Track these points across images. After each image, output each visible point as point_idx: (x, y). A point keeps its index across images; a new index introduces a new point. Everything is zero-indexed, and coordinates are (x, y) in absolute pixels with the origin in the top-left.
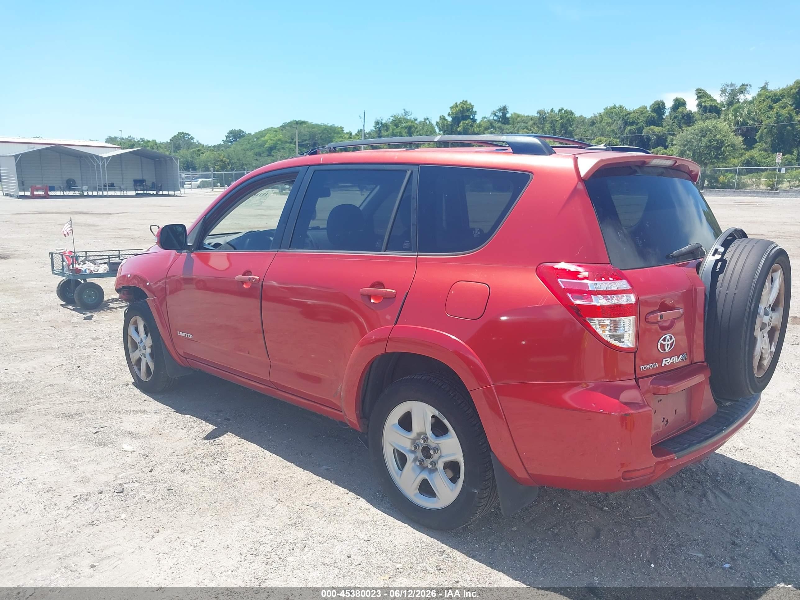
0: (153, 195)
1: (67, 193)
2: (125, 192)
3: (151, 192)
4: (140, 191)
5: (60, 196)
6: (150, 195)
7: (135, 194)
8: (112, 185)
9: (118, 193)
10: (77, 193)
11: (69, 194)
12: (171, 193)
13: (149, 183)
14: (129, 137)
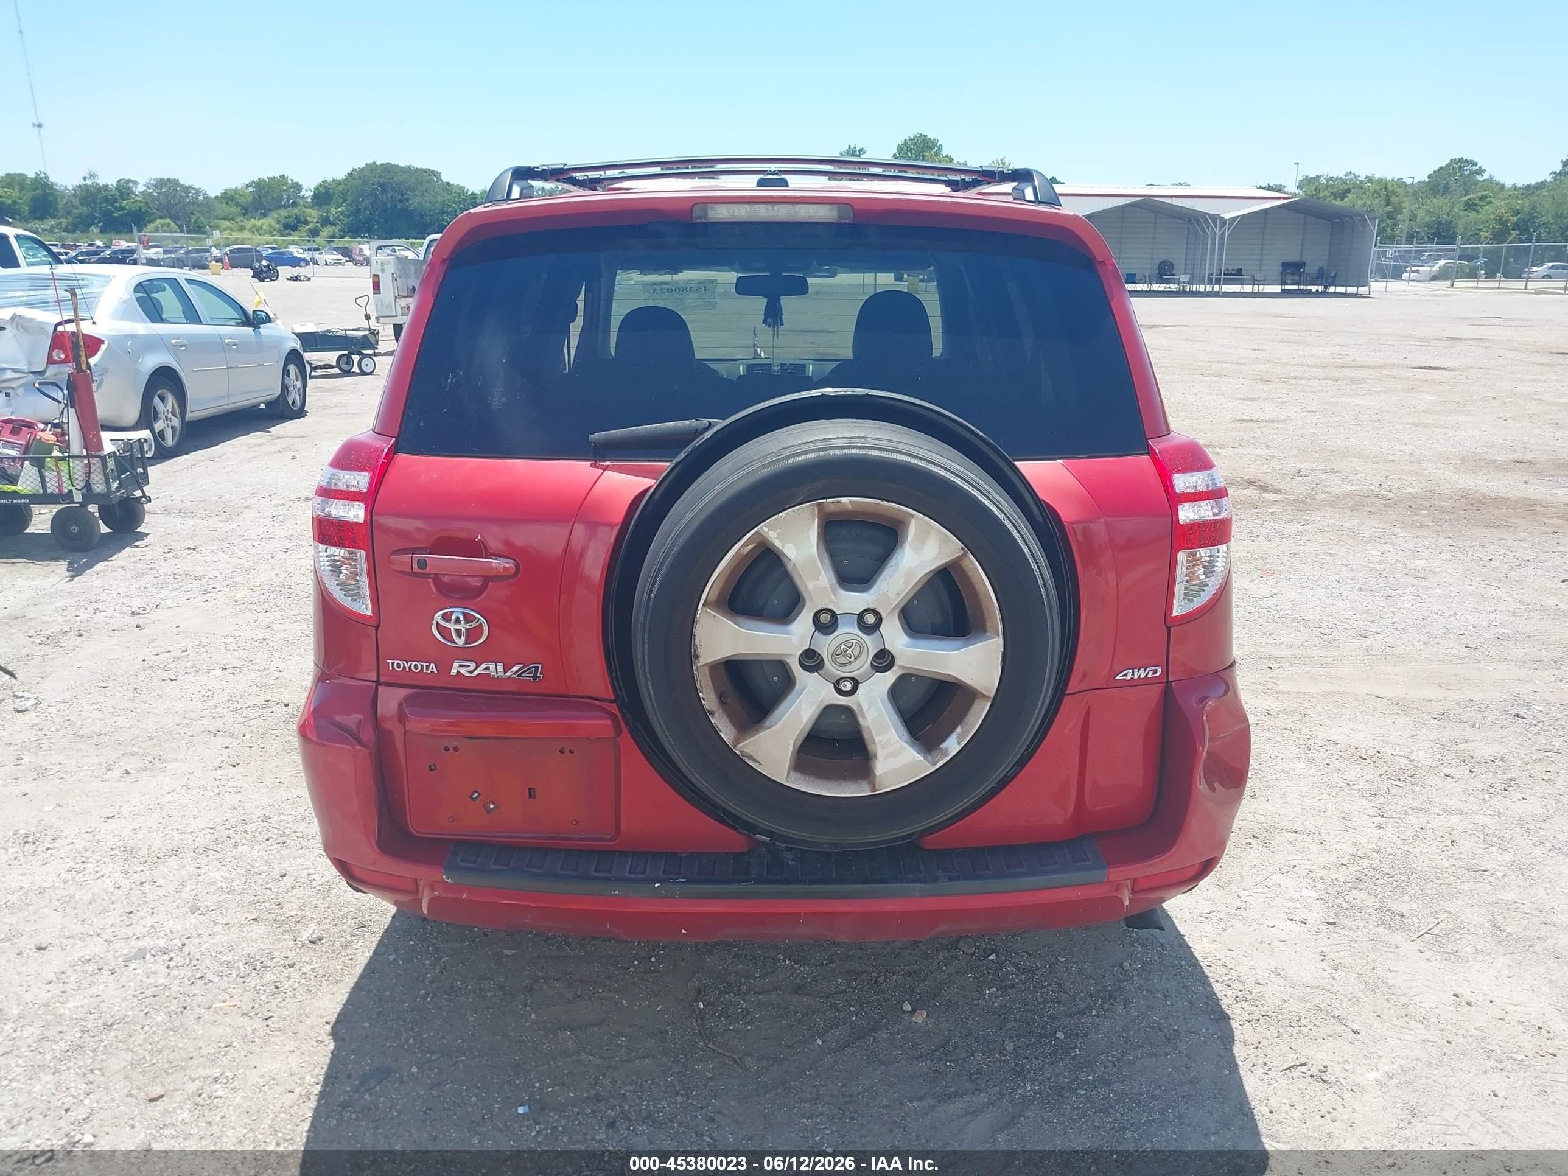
0: (1317, 294)
1: (1156, 287)
2: (1261, 287)
3: (1314, 288)
4: (1291, 285)
5: (1142, 291)
6: (1309, 294)
7: (1280, 291)
8: (1239, 272)
9: (1248, 289)
10: (1173, 287)
11: (1160, 289)
12: (1352, 290)
13: (1311, 269)
14: (1347, 175)
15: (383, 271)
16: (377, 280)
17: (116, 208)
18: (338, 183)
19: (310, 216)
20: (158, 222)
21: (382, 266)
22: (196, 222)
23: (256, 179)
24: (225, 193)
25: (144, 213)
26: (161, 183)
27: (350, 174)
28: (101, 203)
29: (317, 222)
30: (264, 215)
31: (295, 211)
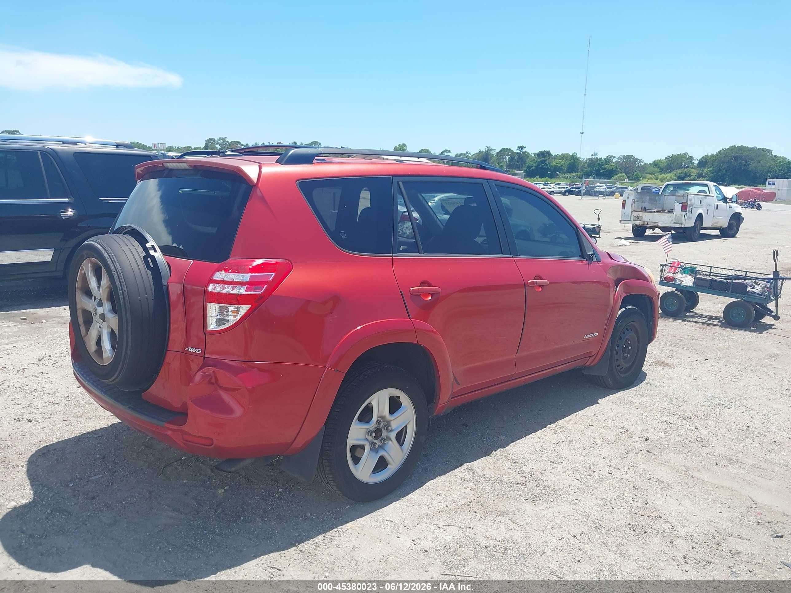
15: (628, 198)
16: (624, 203)
17: (602, 168)
18: (712, 156)
19: (693, 173)
20: (620, 175)
21: (628, 196)
22: (636, 175)
23: (670, 155)
24: (654, 162)
25: (614, 171)
26: (625, 157)
27: (720, 152)
28: (596, 166)
29: (696, 176)
30: (670, 172)
31: (686, 170)
